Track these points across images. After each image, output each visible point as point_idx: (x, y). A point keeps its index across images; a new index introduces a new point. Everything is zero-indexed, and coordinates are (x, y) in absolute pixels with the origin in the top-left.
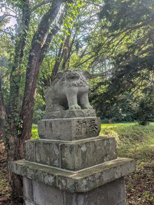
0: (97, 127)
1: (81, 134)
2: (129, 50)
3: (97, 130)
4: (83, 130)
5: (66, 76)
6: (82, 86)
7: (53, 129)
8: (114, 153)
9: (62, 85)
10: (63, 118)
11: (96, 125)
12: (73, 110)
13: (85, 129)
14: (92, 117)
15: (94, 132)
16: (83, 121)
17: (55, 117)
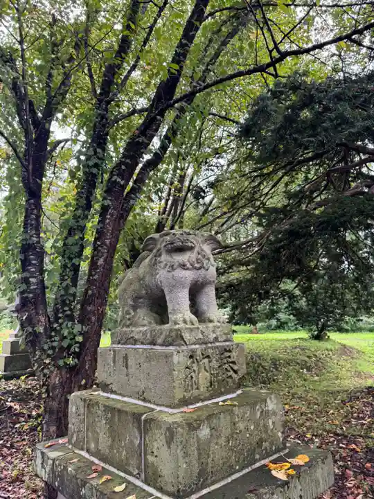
0: (236, 368)
1: (197, 388)
2: (291, 202)
3: (236, 376)
4: (203, 378)
5: (165, 246)
6: (199, 269)
7: (130, 370)
8: (280, 434)
9: (154, 265)
10: (154, 345)
11: (234, 363)
12: (177, 326)
13: (207, 374)
14: (224, 344)
15: (230, 380)
16: (203, 354)
17: (135, 342)
